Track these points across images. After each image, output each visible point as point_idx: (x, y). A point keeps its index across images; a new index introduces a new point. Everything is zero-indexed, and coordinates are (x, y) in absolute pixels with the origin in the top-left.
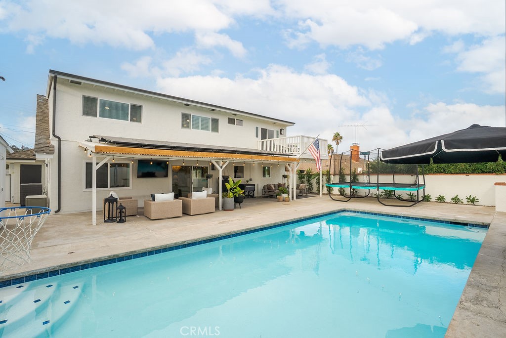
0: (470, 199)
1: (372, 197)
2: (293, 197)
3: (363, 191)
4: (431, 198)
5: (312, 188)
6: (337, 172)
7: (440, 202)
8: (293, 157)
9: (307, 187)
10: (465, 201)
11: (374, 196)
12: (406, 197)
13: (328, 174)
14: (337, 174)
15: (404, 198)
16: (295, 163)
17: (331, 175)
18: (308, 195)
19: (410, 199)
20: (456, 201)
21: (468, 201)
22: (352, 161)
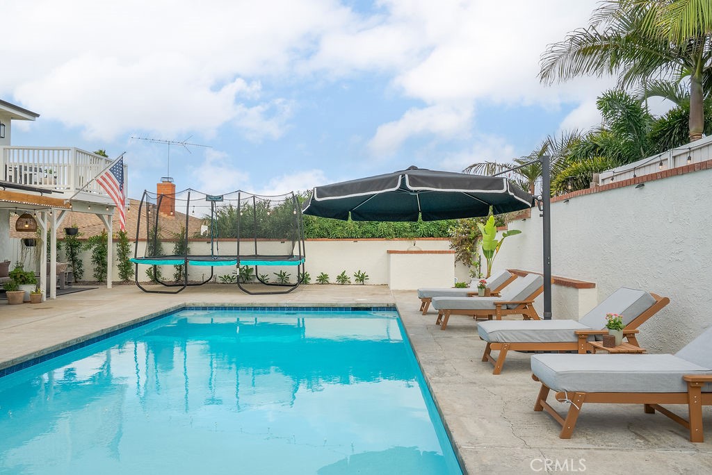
0: (358, 276)
1: (215, 282)
2: (48, 292)
3: (199, 271)
4: (310, 279)
5: (82, 272)
6: (143, 234)
7: (322, 284)
8: (53, 196)
9: (70, 270)
10: (353, 280)
11: (219, 280)
12: (273, 279)
13: (122, 240)
14: (143, 240)
15: (270, 282)
16: (56, 211)
17: (129, 240)
18: (73, 287)
19: (281, 281)
20: (343, 281)
21: (357, 280)
22: (161, 214)
